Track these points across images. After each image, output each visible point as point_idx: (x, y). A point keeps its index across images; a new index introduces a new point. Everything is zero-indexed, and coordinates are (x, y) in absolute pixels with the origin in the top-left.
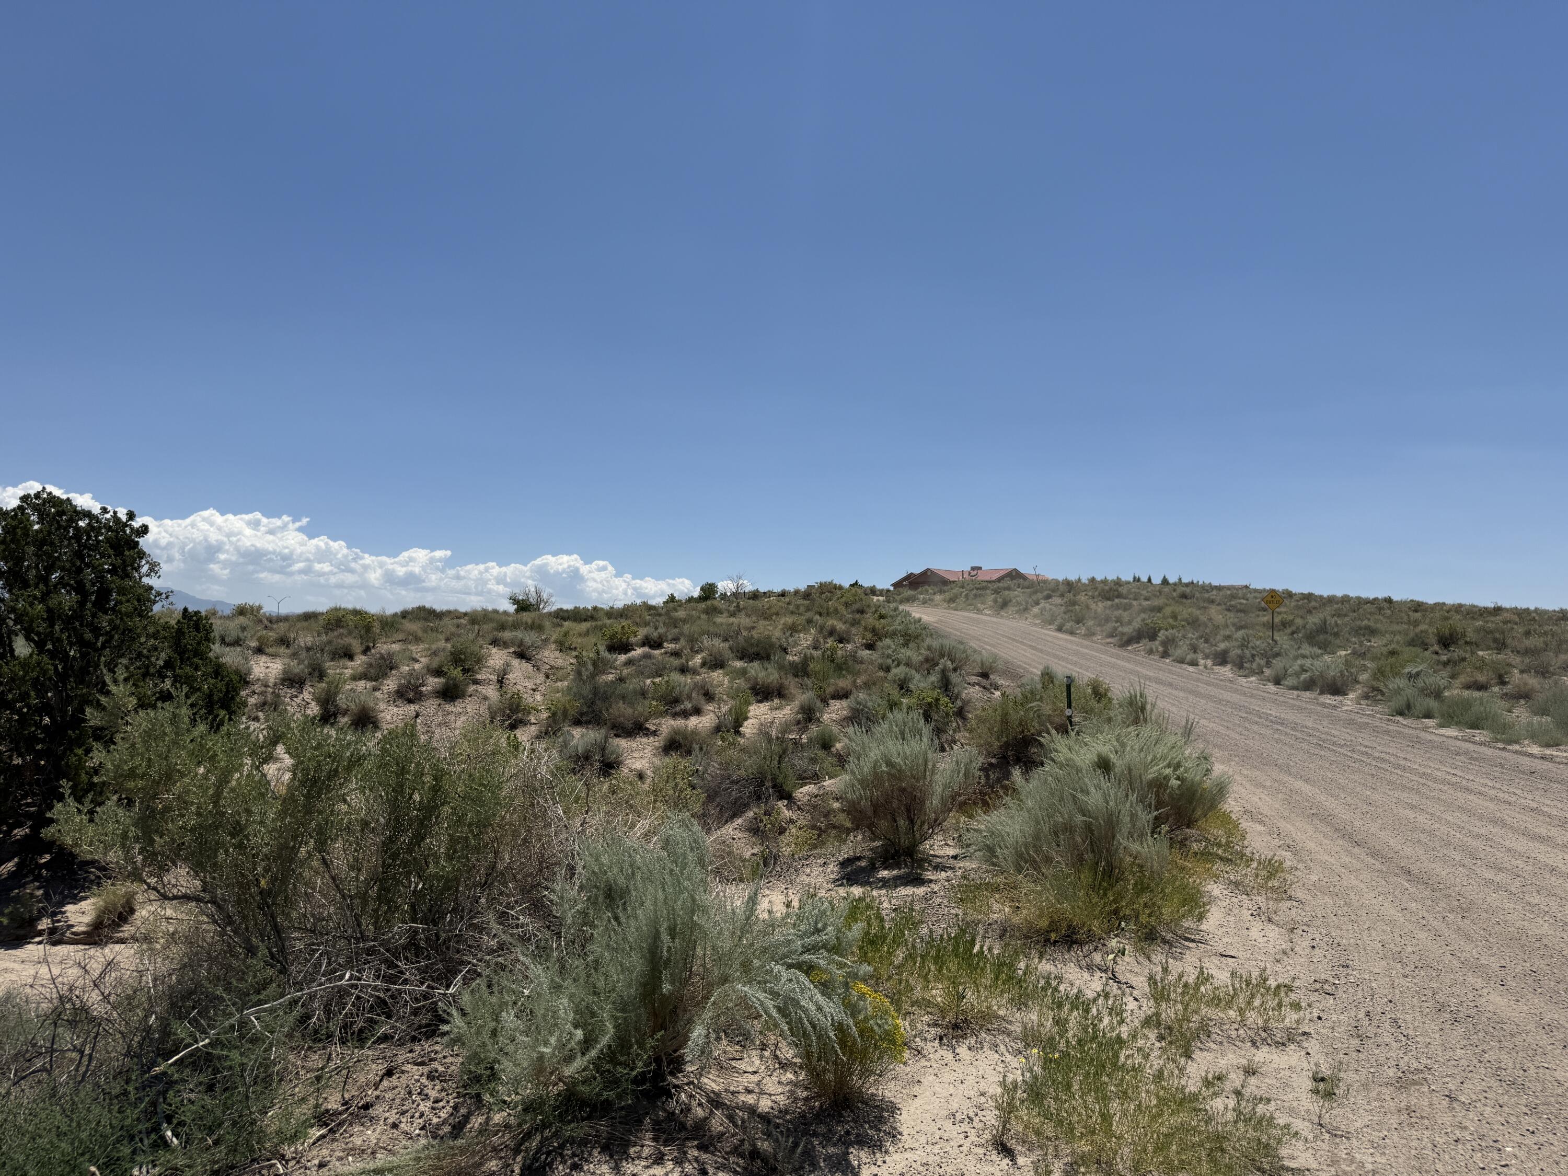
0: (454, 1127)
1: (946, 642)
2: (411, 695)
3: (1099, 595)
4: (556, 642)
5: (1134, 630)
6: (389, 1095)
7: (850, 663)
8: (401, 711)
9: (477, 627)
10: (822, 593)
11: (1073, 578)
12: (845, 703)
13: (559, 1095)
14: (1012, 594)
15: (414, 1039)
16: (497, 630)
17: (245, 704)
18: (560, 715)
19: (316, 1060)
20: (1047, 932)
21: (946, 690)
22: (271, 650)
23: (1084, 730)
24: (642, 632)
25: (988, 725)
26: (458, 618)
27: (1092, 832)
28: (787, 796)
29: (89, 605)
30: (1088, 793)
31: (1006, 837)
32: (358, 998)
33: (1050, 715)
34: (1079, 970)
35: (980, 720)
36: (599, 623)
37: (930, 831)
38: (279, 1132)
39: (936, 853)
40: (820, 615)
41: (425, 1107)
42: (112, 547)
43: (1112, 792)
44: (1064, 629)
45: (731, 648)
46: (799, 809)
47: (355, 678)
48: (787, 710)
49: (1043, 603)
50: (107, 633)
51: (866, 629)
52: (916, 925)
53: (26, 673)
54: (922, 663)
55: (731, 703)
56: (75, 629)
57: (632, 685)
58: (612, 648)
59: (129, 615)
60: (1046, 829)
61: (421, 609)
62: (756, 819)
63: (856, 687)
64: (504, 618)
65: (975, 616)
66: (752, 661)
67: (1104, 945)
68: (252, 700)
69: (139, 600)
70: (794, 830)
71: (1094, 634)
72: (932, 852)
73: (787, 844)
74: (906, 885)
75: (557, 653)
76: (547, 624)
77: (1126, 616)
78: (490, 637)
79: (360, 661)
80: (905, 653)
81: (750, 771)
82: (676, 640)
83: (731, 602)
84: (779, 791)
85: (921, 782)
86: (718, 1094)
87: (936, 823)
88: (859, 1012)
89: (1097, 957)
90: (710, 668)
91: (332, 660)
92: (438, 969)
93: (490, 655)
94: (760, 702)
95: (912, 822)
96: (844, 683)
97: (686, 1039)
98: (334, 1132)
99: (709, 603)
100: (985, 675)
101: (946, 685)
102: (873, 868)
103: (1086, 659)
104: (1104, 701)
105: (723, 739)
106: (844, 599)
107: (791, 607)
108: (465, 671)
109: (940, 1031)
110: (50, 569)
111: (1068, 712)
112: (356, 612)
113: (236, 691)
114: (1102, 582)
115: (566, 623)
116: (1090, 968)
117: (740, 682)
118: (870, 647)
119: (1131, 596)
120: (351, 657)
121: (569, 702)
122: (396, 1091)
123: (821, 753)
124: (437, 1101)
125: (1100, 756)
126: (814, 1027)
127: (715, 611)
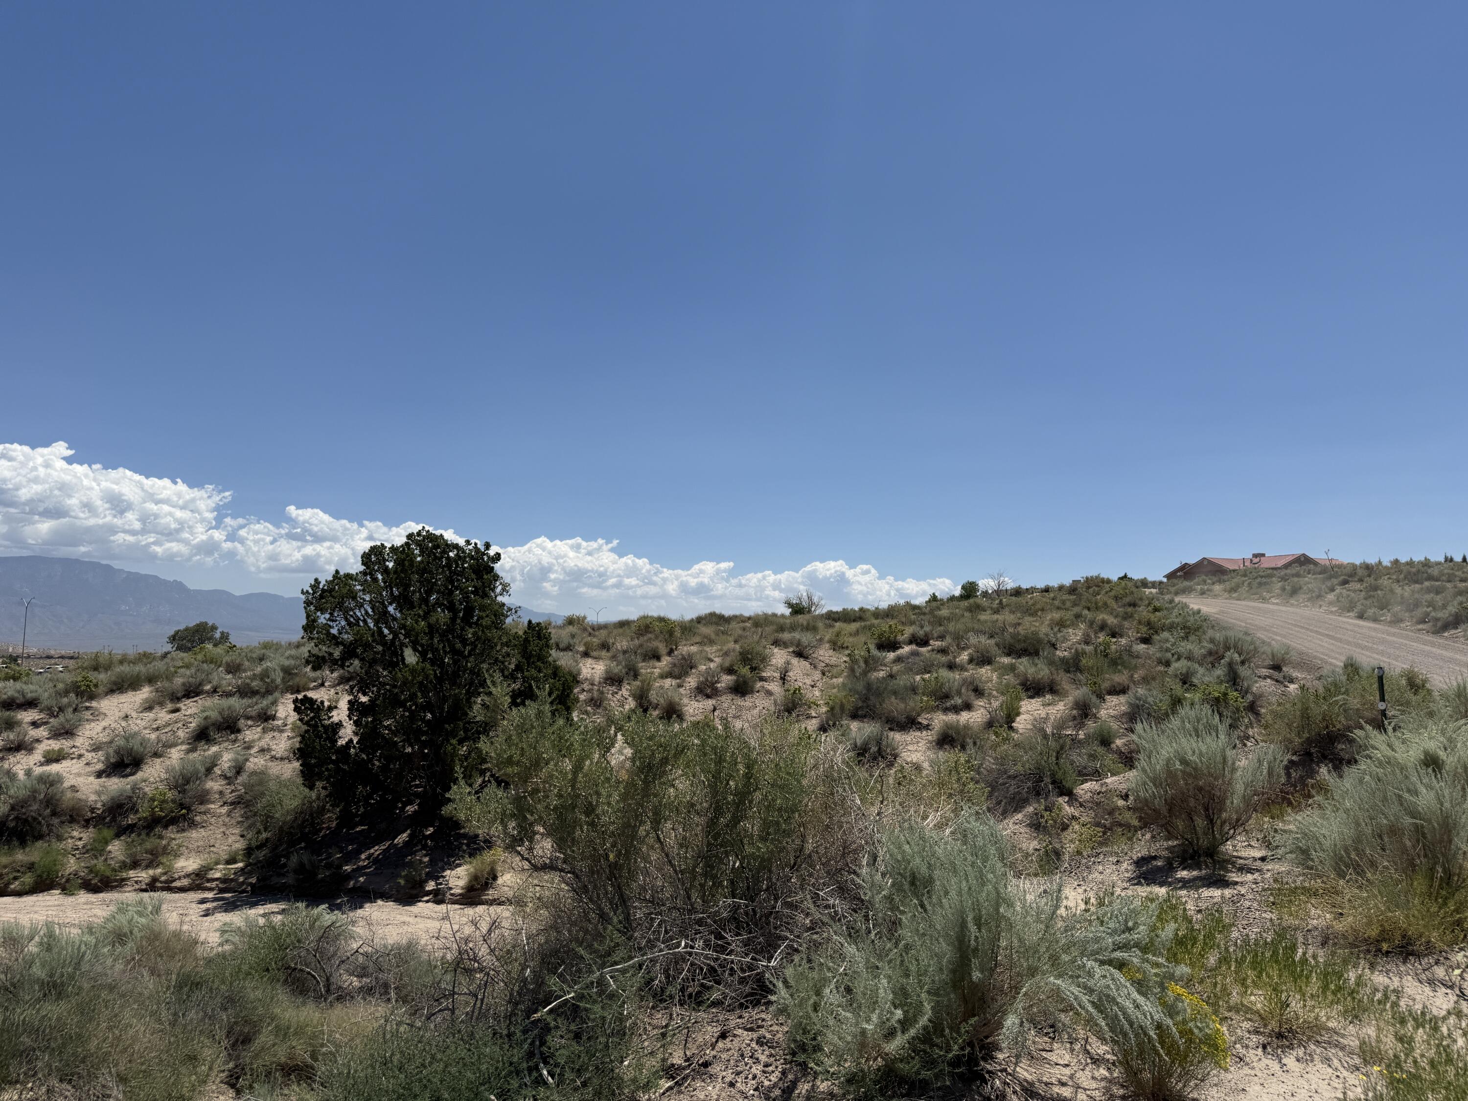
0: (783, 1091)
1: (1230, 634)
2: (709, 691)
3: (1405, 578)
4: (829, 642)
5: (1450, 615)
6: (724, 1056)
7: (1126, 658)
8: (701, 705)
9: (760, 630)
10: (1089, 588)
11: (1372, 560)
12: (1122, 699)
13: (879, 1070)
14: (1302, 581)
15: (741, 1006)
16: (777, 631)
17: (577, 700)
18: (837, 710)
19: (660, 1018)
20: (1378, 941)
21: (1234, 684)
22: (594, 654)
23: (1402, 725)
24: (909, 631)
25: (1286, 721)
26: (743, 622)
27: (1424, 835)
28: (1069, 793)
29: (459, 621)
30: (1416, 793)
31: (1322, 839)
32: (692, 964)
33: (1358, 710)
34: (1418, 984)
35: (1277, 715)
36: (868, 623)
37: (1232, 832)
38: (634, 1080)
39: (1240, 854)
40: (1089, 609)
41: (757, 1069)
42: (474, 572)
43: (1446, 792)
44: (1365, 616)
45: (997, 645)
46: (1081, 805)
47: (663, 676)
48: (1061, 706)
49: (1338, 590)
50: (472, 643)
51: (1140, 622)
52: (1226, 928)
53: (414, 677)
54: (1205, 656)
55: (1002, 698)
56: (448, 640)
57: (902, 681)
58: (881, 647)
59: (488, 628)
60: (1368, 831)
61: (713, 615)
62: (1036, 814)
63: (1134, 683)
64: (782, 621)
65: (1261, 605)
66: (1019, 657)
67: (1447, 959)
68: (582, 697)
69: (495, 615)
70: (1077, 827)
71: (1402, 621)
72: (1235, 854)
73: (1071, 841)
74: (1209, 886)
75: (831, 652)
76: (820, 625)
77: (1439, 599)
78: (772, 638)
79: (666, 662)
80: (1185, 647)
81: (1027, 766)
82: (941, 637)
83: (993, 600)
84: (1059, 788)
85: (1220, 781)
86: (1031, 1084)
87: (1238, 824)
88: (1178, 1013)
89: (1440, 972)
90: (977, 664)
91: (644, 661)
92: (760, 943)
93: (773, 655)
94: (1032, 697)
95: (1211, 822)
96: (1120, 678)
97: (1000, 1025)
98: (680, 1085)
99: (971, 601)
100: (1277, 668)
101: (1234, 678)
102: (1170, 868)
103: (1395, 648)
104: (1422, 693)
105: (996, 734)
106: (1113, 593)
107: (1056, 603)
108: (753, 669)
109: (1262, 1039)
110: (429, 593)
111: (1382, 706)
112: (661, 619)
113: (571, 689)
114: (1407, 563)
115: (838, 624)
116: (1431, 982)
117: (1009, 678)
118: (1146, 640)
119: (1444, 578)
120: (658, 658)
121: (845, 697)
122: (730, 1053)
123: (1101, 750)
124: (767, 1065)
125: (1426, 753)
126: (1131, 1024)
127: (978, 608)
